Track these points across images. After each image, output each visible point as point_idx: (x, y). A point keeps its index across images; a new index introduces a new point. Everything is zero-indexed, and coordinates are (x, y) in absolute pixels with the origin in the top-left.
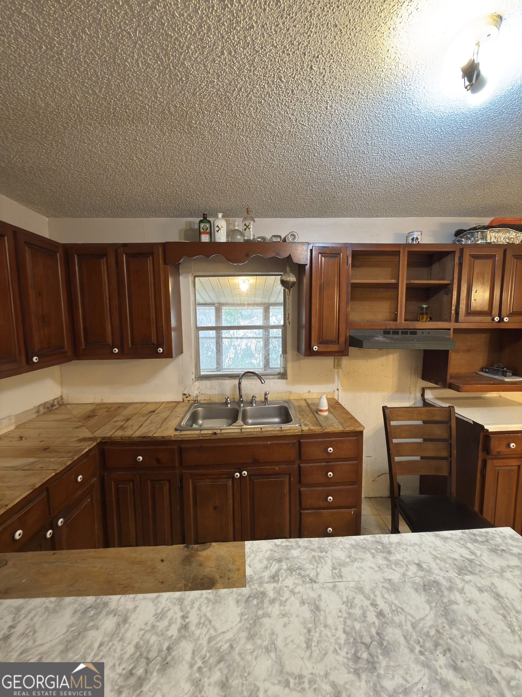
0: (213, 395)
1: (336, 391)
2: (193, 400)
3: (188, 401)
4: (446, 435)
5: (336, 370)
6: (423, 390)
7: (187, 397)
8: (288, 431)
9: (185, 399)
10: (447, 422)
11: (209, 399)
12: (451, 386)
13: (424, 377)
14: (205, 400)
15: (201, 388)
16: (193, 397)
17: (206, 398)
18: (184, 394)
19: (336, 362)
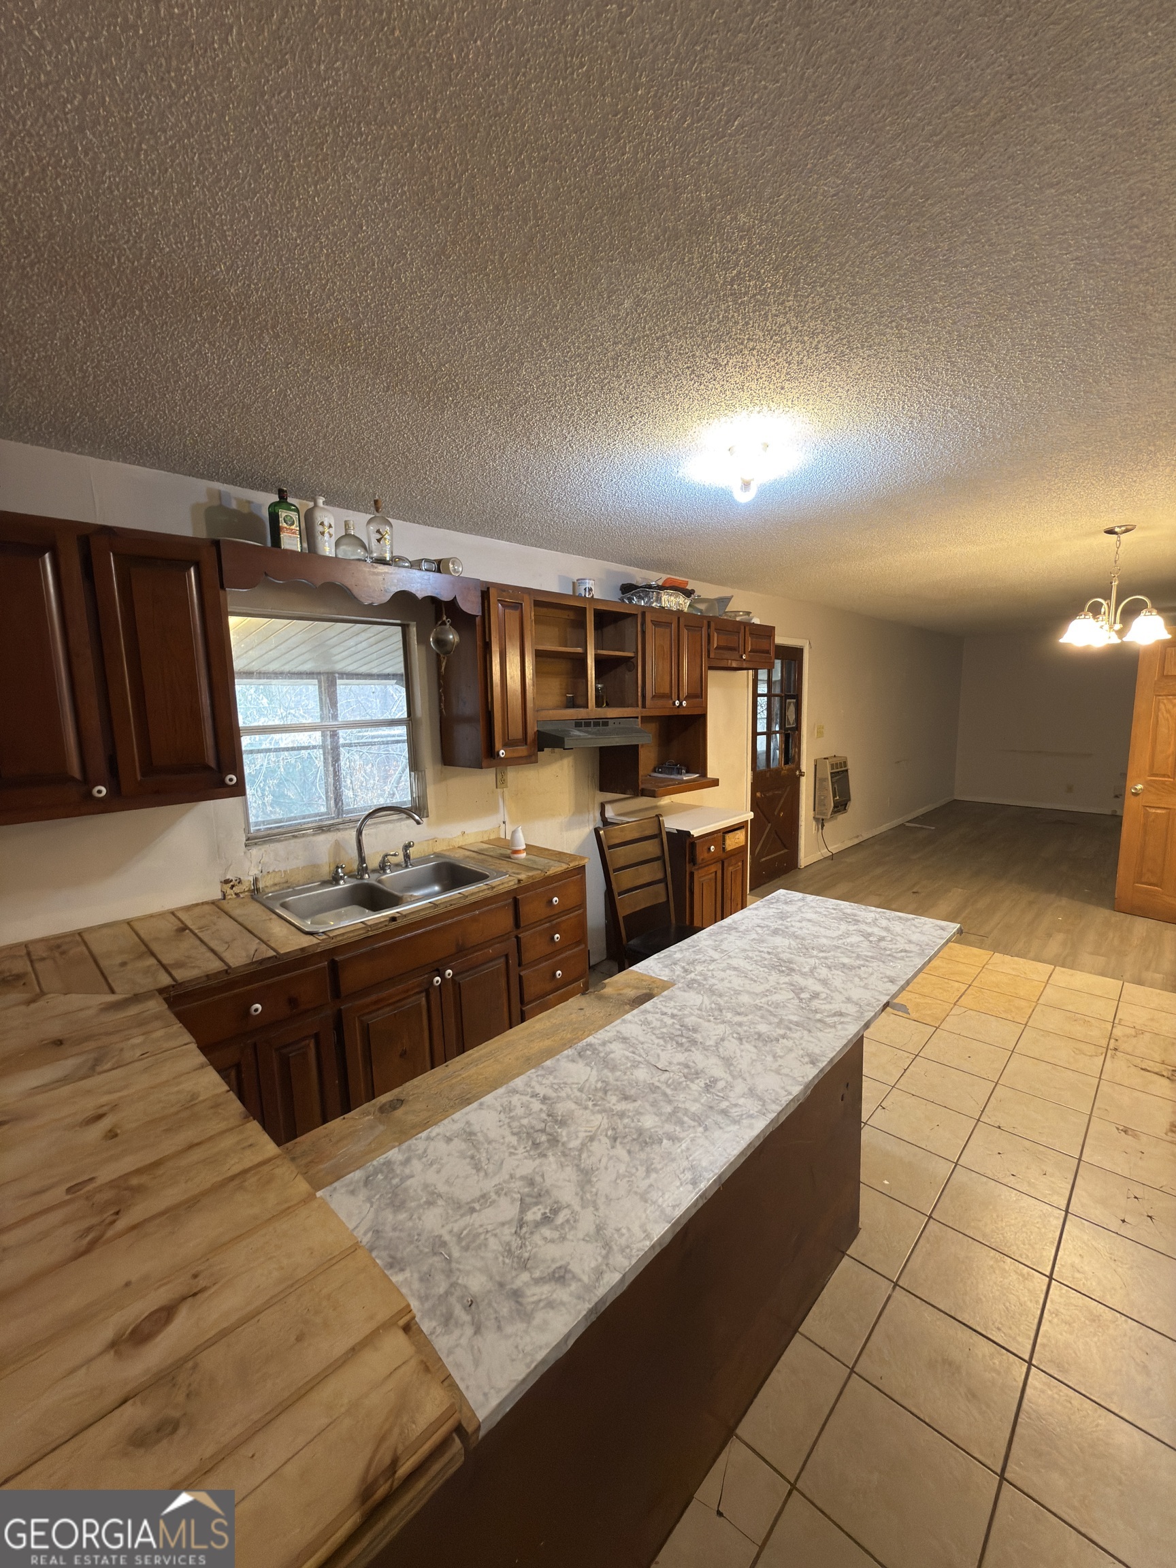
0: (292, 870)
1: (503, 826)
2: (249, 891)
3: (236, 894)
4: (658, 853)
5: (499, 790)
6: (603, 806)
7: (233, 887)
8: (501, 887)
9: (229, 891)
10: (658, 836)
11: (283, 880)
12: (644, 793)
13: (603, 788)
14: (276, 885)
15: (265, 859)
16: (247, 884)
17: (277, 880)
18: (227, 882)
19: (499, 777)
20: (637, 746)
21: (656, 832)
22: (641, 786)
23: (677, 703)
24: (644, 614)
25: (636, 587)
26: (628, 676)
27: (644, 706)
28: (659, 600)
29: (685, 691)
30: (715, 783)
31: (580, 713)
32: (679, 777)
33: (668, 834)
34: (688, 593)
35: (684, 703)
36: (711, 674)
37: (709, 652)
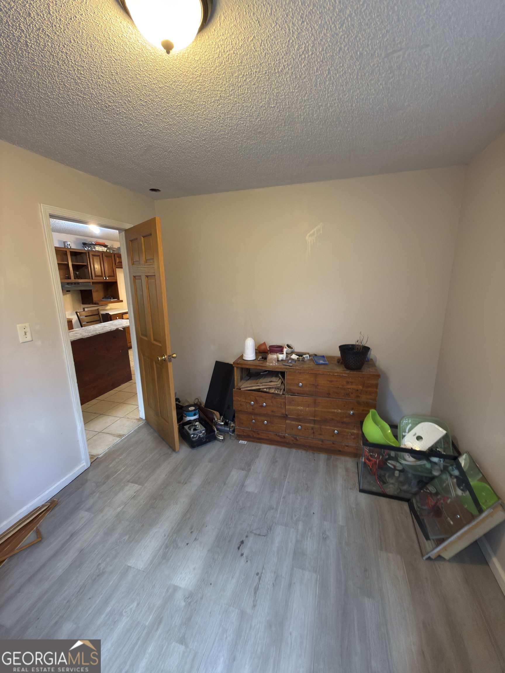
20: (91, 290)
21: (97, 313)
22: (94, 302)
23: (105, 278)
24: (89, 253)
25: (87, 244)
26: (86, 270)
27: (92, 279)
28: (95, 248)
29: (107, 275)
30: (122, 301)
31: (69, 281)
32: (110, 300)
33: (102, 314)
34: (105, 246)
35: (107, 278)
36: (117, 269)
37: (115, 263)
